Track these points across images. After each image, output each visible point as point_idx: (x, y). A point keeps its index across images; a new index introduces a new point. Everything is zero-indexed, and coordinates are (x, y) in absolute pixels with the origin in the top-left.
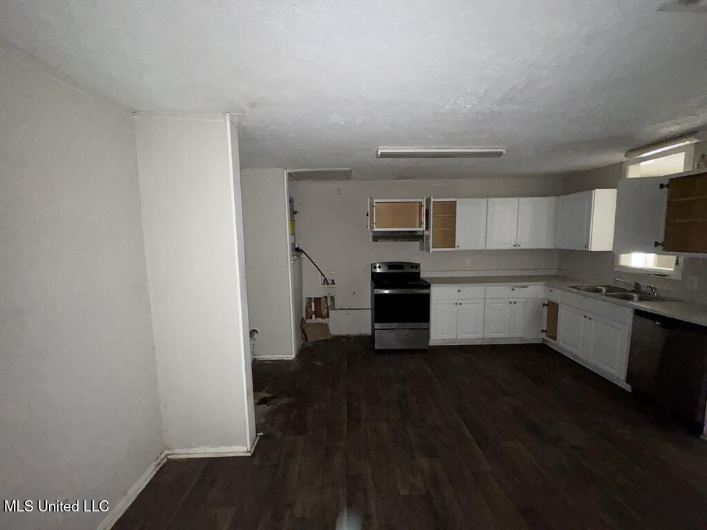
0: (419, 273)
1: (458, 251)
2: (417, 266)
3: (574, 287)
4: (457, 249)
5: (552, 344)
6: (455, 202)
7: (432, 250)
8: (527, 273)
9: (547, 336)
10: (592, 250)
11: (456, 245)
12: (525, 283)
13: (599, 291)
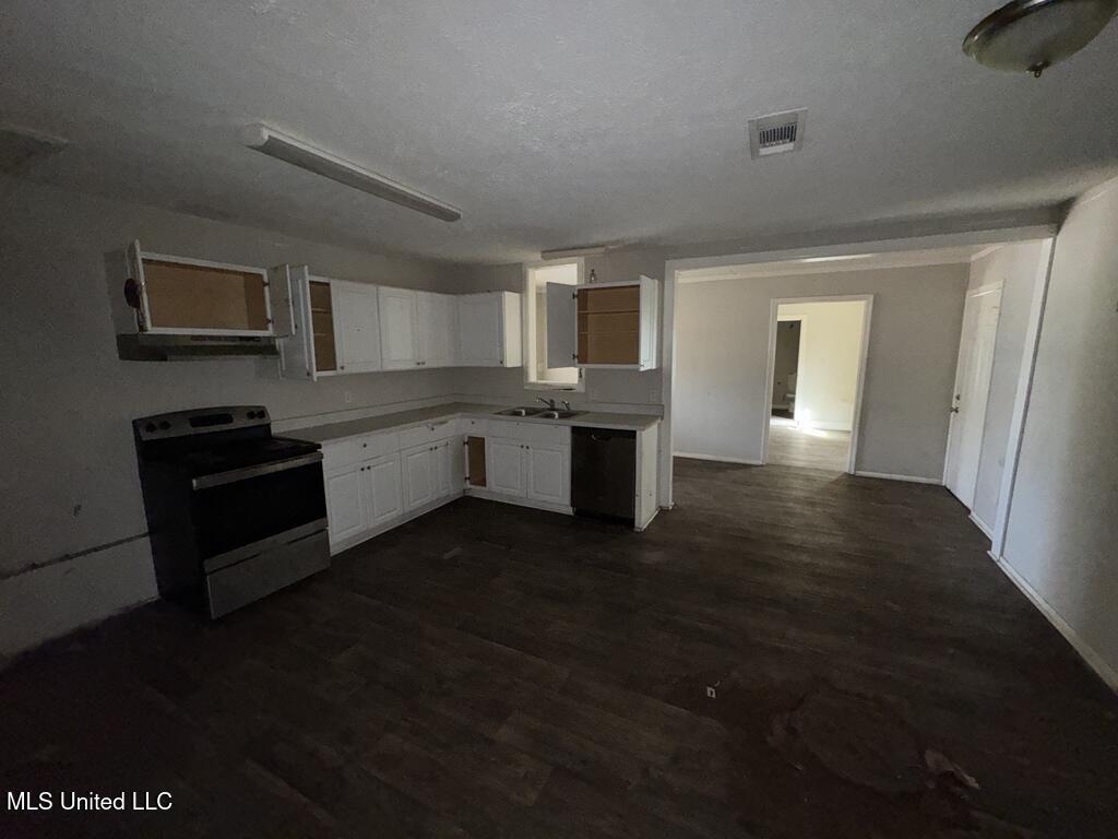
0: (269, 425)
1: (342, 376)
2: (262, 413)
3: (500, 413)
4: (339, 371)
5: (478, 492)
6: (328, 284)
7: (316, 374)
8: (429, 404)
9: (471, 484)
10: (509, 365)
11: (338, 366)
12: (443, 418)
13: (519, 414)
